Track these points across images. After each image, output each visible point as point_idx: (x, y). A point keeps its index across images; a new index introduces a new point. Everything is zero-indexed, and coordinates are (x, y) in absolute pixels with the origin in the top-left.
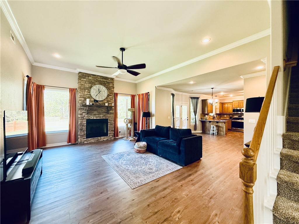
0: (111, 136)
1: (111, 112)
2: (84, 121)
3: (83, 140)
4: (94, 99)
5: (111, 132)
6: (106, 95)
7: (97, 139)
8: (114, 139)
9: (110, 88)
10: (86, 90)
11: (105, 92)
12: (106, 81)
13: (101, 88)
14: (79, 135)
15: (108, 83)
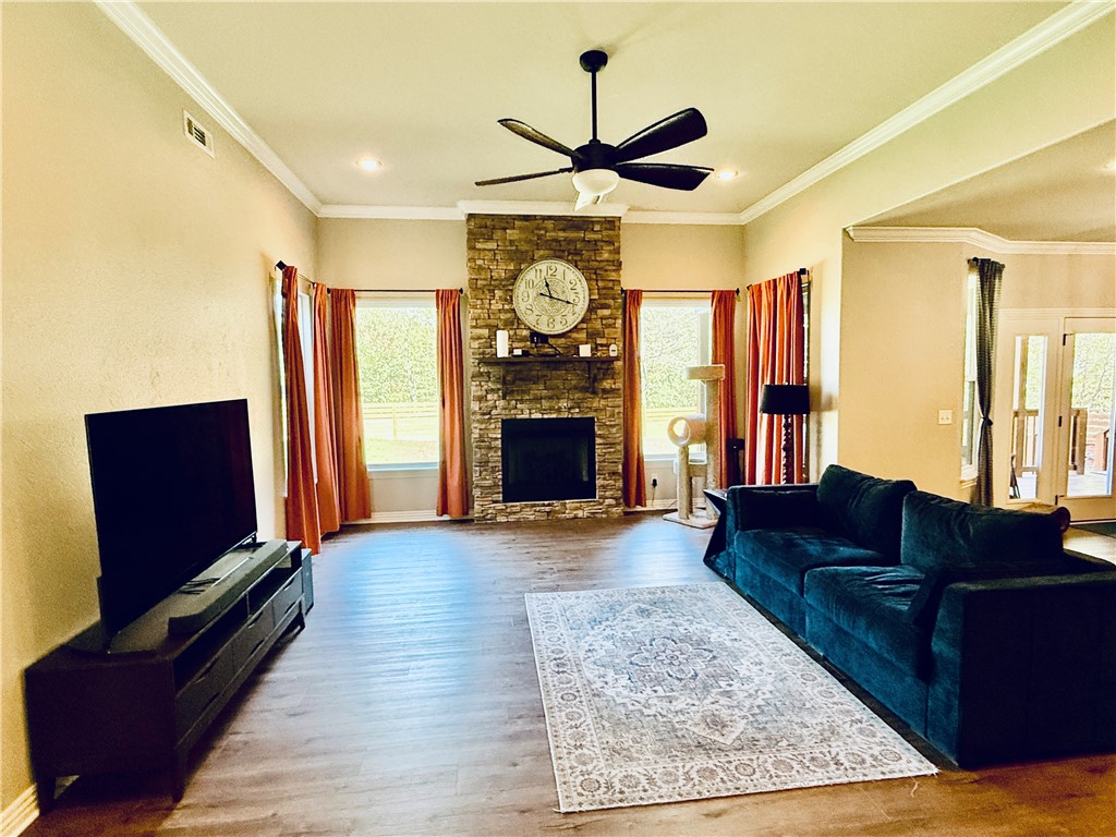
0: (608, 501)
1: (608, 387)
2: (493, 426)
3: (492, 509)
4: (529, 328)
5: (612, 482)
6: (582, 307)
7: (547, 509)
8: (626, 513)
9: (600, 269)
10: (498, 293)
11: (579, 290)
12: (583, 240)
13: (559, 275)
14: (477, 486)
15: (591, 246)
